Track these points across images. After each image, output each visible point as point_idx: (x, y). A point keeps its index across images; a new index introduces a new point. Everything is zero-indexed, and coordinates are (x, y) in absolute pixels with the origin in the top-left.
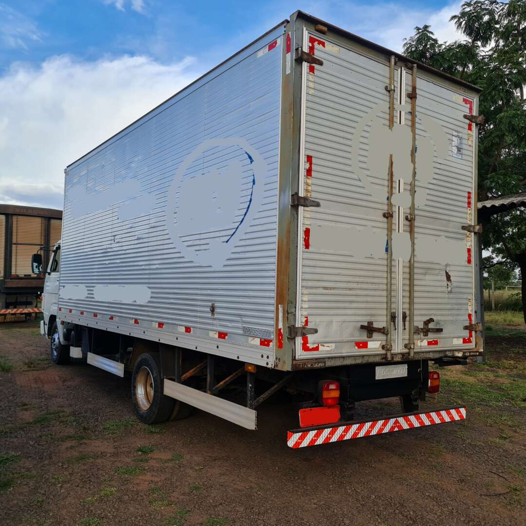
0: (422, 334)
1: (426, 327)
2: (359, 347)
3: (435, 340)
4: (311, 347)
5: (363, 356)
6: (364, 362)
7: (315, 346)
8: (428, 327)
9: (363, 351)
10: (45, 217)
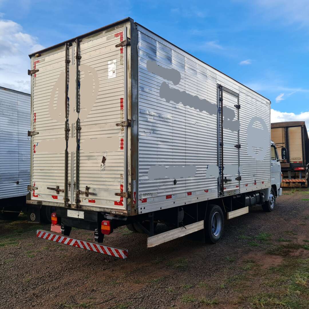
0: (85, 195)
1: (87, 191)
2: (54, 198)
3: (93, 199)
4: (35, 195)
5: (57, 203)
6: (58, 206)
7: (37, 195)
8: (88, 191)
9: (55, 200)
10: (284, 127)
